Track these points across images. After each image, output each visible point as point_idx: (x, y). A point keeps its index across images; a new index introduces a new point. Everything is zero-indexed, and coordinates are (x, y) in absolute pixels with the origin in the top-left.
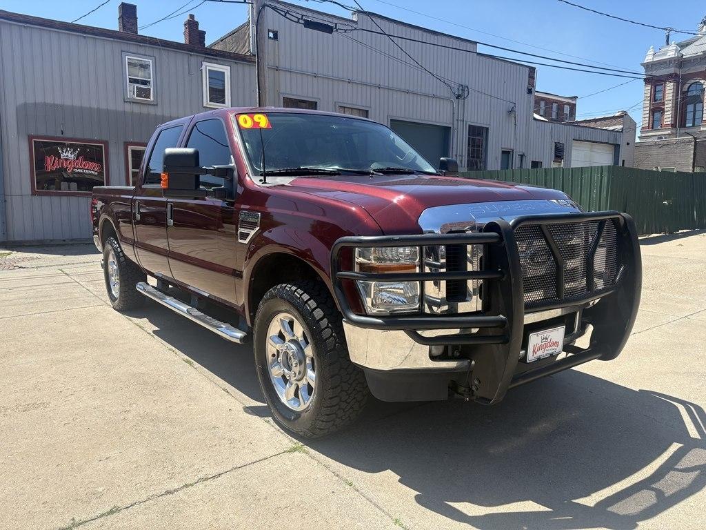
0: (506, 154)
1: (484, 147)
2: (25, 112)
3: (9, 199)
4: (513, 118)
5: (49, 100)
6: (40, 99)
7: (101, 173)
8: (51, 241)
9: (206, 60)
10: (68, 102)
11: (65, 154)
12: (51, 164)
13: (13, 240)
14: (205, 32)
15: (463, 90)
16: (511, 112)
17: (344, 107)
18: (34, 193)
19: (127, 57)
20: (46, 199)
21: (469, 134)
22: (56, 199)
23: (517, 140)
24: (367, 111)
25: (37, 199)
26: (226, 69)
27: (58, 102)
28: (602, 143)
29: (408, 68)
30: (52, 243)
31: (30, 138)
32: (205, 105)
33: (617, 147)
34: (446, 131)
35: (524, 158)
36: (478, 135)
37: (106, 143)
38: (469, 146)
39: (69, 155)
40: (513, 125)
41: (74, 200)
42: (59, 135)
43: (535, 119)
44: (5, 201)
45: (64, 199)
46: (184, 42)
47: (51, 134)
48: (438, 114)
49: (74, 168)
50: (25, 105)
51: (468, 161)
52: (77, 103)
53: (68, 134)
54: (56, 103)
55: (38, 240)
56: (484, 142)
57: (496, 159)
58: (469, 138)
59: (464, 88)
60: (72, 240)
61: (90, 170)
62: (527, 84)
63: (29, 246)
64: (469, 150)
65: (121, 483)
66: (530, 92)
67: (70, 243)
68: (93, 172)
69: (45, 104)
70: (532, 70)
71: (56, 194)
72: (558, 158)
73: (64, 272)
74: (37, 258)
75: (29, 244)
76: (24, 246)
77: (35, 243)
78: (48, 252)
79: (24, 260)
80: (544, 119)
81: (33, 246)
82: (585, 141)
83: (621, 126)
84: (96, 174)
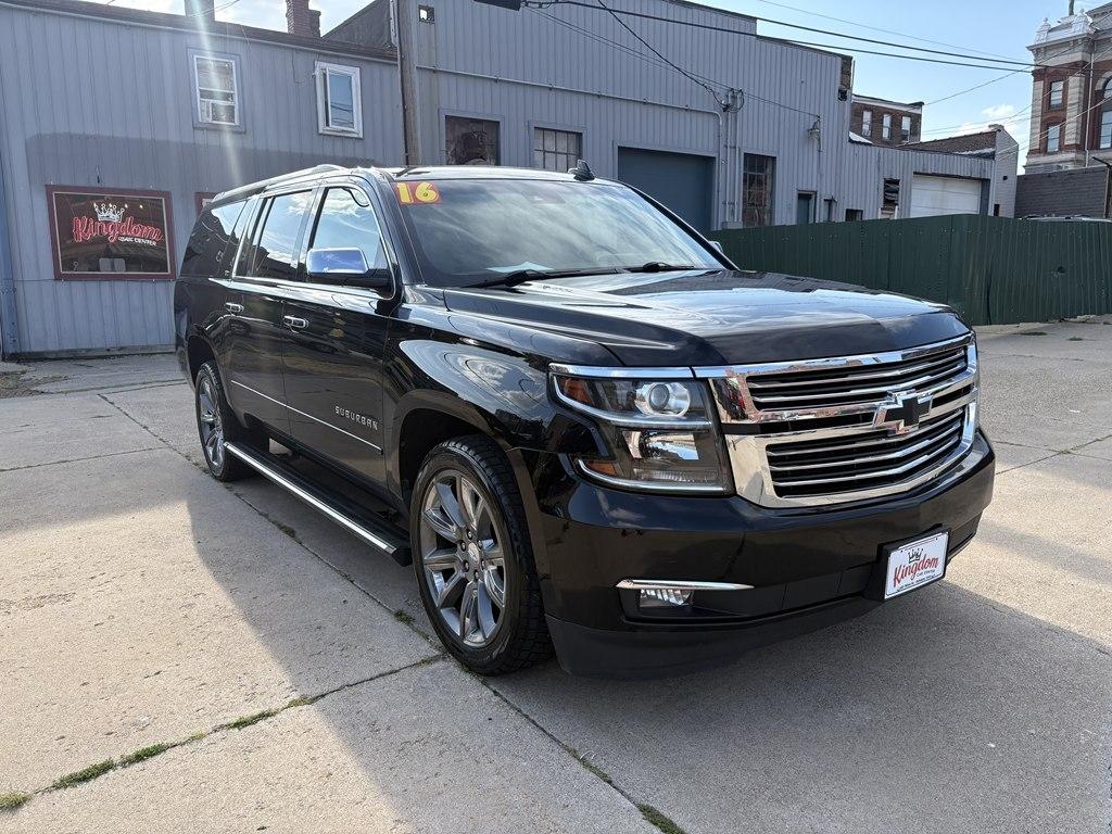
0: (805, 197)
1: (769, 189)
2: (38, 147)
3: (20, 288)
4: (816, 141)
5: (77, 130)
6: (61, 129)
7: (161, 243)
8: (89, 350)
9: (321, 57)
10: (106, 132)
11: (104, 214)
12: (83, 231)
13: (28, 350)
14: (319, 14)
15: (734, 97)
16: (813, 132)
17: (544, 129)
18: (58, 277)
19: (195, 57)
20: (77, 286)
21: (745, 169)
22: (92, 285)
23: (821, 175)
24: (579, 135)
25: (62, 286)
26: (354, 73)
27: (90, 131)
28: (960, 177)
29: (645, 63)
30: (90, 354)
31: (49, 189)
32: (321, 131)
33: (985, 183)
34: (708, 162)
35: (834, 205)
36: (759, 168)
37: (167, 195)
38: (744, 187)
39: (112, 216)
40: (816, 152)
41: (120, 286)
42: (97, 185)
43: (851, 141)
44: (15, 290)
45: (106, 285)
46: (286, 31)
47: (82, 183)
48: (694, 138)
49: (119, 235)
50: (40, 137)
51: (744, 212)
52: (119, 133)
53: (108, 183)
54: (87, 133)
55: (67, 351)
56: (769, 181)
57: (790, 208)
58: (745, 175)
59: (735, 94)
60: (121, 348)
61: (144, 238)
62: (838, 85)
63: (55, 359)
64: (744, 194)
65: (175, 708)
66: (843, 95)
67: (118, 353)
68: (149, 242)
69: (71, 136)
70: (847, 62)
71: (94, 278)
72: (889, 203)
73: (106, 399)
74: (66, 378)
75: (54, 356)
76: (46, 359)
77: (64, 355)
78: (84, 368)
79: (46, 381)
80: (867, 141)
81: (61, 359)
82: (933, 175)
83: (991, 150)
84: (154, 244)
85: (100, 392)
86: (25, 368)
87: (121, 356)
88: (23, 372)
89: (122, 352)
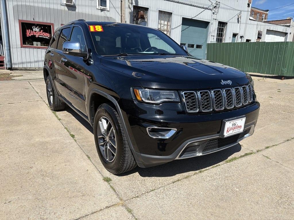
0: (235, 35)
1: (224, 32)
2: (17, 9)
3: (11, 49)
4: (239, 19)
5: (28, 4)
6: (23, 3)
8: (30, 68)
10: (36, 5)
11: (35, 29)
12: (29, 33)
13: (13, 67)
15: (217, 4)
16: (239, 16)
17: (162, 11)
18: (21, 47)
20: (27, 50)
21: (218, 26)
22: (31, 50)
23: (240, 29)
24: (172, 13)
25: (23, 49)
28: (280, 32)
30: (30, 69)
31: (19, 21)
32: (97, 8)
33: (286, 34)
34: (208, 23)
35: (243, 38)
36: (222, 25)
37: (53, 24)
38: (218, 31)
39: (37, 29)
40: (239, 22)
41: (39, 50)
42: (33, 20)
43: (250, 19)
44: (9, 50)
45: (35, 50)
47: (29, 19)
48: (204, 16)
49: (39, 35)
50: (17, 6)
51: (217, 38)
52: (40, 5)
53: (36, 20)
54: (30, 5)
55: (24, 68)
56: (225, 30)
57: (230, 38)
58: (218, 28)
60: (39, 68)
61: (46, 36)
62: (248, 2)
64: (217, 33)
66: (248, 6)
67: (38, 69)
68: (47, 38)
69: (26, 5)
71: (31, 47)
72: (259, 38)
73: (29, 83)
74: (22, 76)
75: (20, 69)
76: (18, 70)
77: (23, 69)
78: (28, 73)
79: (17, 76)
80: (254, 19)
81: (22, 70)
82: (272, 30)
83: (289, 24)
84: (49, 38)
85: (29, 81)
86: (12, 71)
87: (38, 70)
88: (11, 73)
89: (39, 69)
